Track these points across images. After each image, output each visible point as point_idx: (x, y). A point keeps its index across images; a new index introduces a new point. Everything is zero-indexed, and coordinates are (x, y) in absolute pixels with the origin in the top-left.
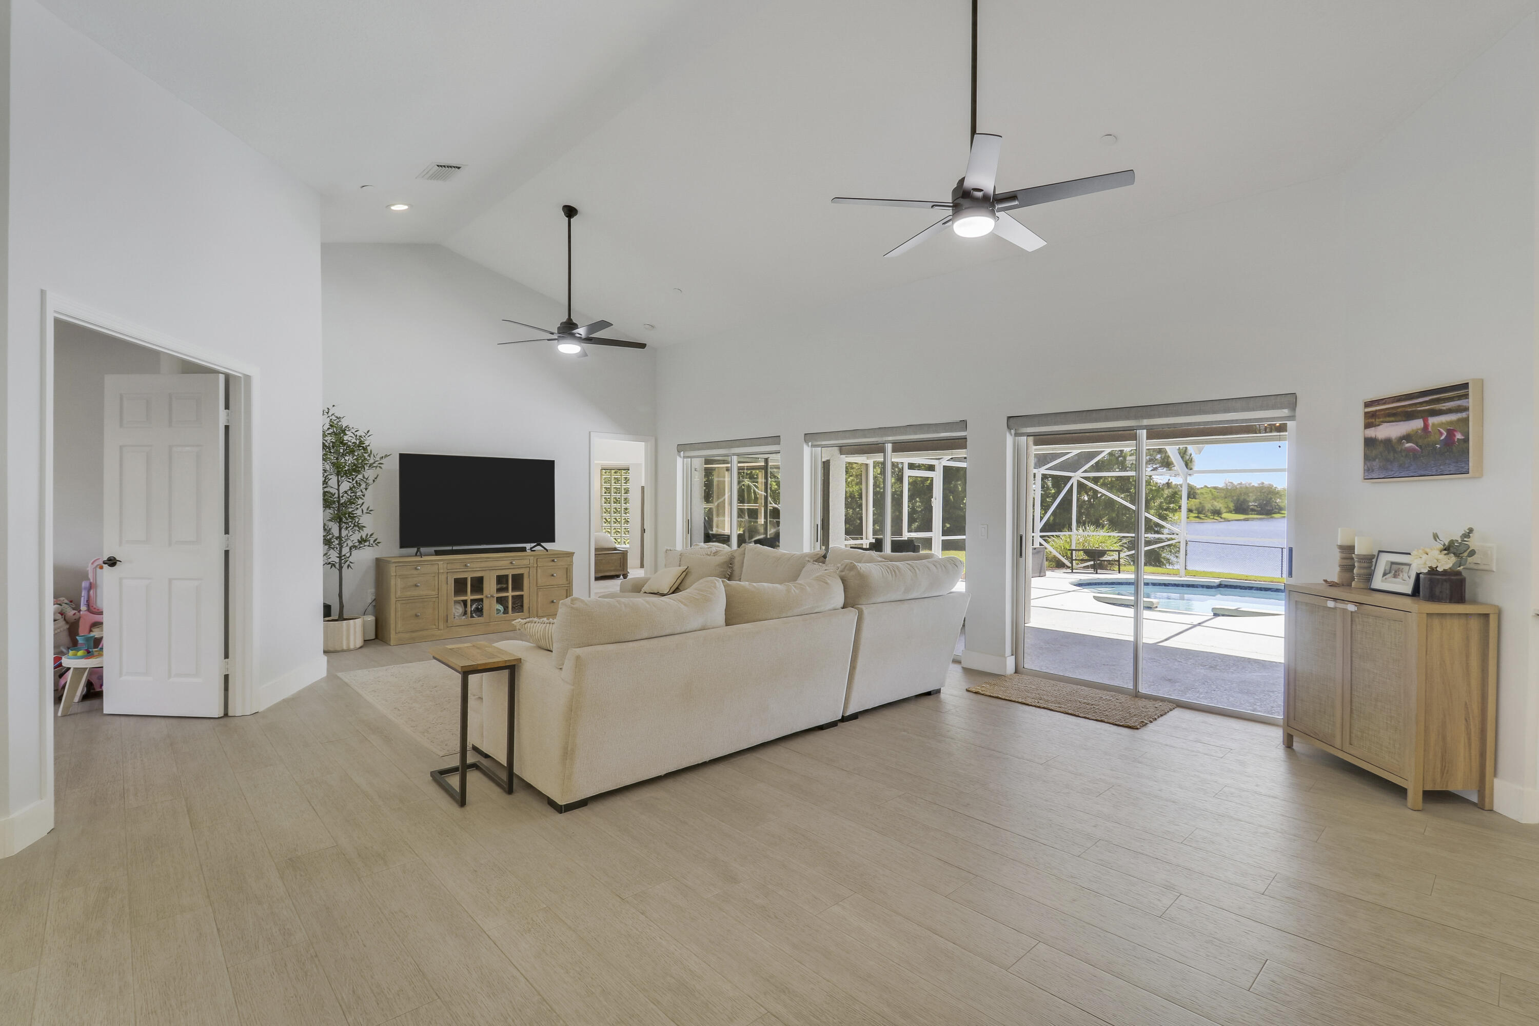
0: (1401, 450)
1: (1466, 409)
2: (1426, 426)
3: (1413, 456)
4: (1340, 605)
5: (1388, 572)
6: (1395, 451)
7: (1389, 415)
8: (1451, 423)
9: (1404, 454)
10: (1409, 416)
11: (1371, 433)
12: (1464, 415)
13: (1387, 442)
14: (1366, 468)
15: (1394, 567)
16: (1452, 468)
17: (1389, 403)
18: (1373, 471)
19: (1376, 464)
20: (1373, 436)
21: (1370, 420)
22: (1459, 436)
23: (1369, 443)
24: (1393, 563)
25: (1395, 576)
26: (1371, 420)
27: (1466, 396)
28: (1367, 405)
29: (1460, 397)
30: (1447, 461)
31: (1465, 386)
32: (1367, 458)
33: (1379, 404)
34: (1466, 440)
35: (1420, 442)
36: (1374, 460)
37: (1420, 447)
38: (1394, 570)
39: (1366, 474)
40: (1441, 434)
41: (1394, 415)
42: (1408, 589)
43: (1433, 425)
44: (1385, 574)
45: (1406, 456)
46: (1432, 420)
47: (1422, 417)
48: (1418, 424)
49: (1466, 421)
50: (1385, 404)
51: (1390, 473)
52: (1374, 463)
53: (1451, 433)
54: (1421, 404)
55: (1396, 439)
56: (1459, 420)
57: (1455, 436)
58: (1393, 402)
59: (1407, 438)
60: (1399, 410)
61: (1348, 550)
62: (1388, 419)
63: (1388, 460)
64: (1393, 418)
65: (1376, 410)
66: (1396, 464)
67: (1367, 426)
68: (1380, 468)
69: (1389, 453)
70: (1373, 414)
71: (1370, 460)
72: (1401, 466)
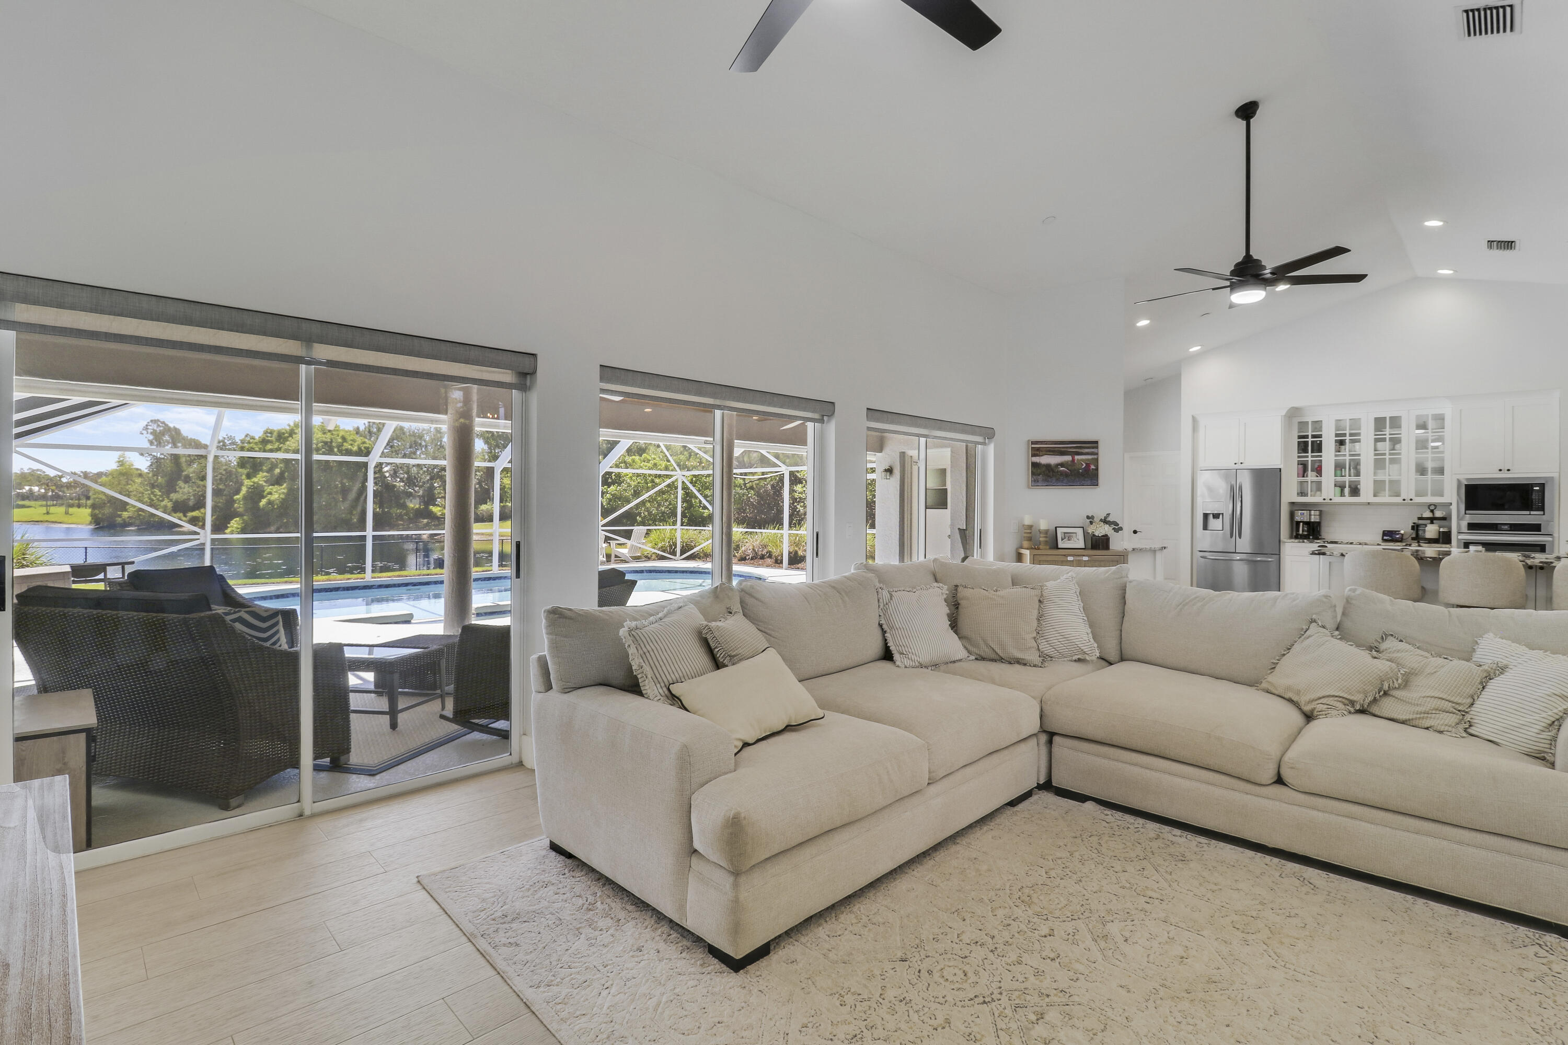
0: (1058, 471)
1: (1097, 454)
2: (1073, 460)
3: (1066, 475)
4: (1079, 558)
5: (1063, 537)
6: (1053, 471)
7: (1050, 451)
8: (1088, 460)
10: (1062, 453)
11: (1036, 460)
12: (1095, 457)
13: (1048, 466)
14: (1033, 479)
15: (1066, 535)
16: (1089, 482)
17: (1049, 444)
18: (1038, 481)
19: (1040, 477)
20: (1038, 461)
22: (1093, 467)
23: (1035, 465)
24: (1065, 533)
25: (1069, 540)
26: (1036, 452)
27: (1097, 447)
28: (1033, 443)
29: (1093, 448)
30: (1086, 479)
31: (1097, 442)
32: (1033, 474)
33: (1042, 444)
34: (1097, 469)
35: (1070, 468)
36: (1039, 475)
37: (1070, 470)
38: (1068, 536)
39: (1033, 483)
40: (1083, 465)
41: (1053, 451)
42: (1081, 544)
43: (1078, 460)
44: (1062, 540)
45: (1061, 474)
46: (1077, 457)
47: (1071, 455)
48: (1069, 458)
49: (1097, 460)
50: (1046, 444)
51: (1050, 484)
52: (1039, 477)
53: (1088, 465)
54: (1071, 447)
55: (1054, 464)
56: (1093, 459)
57: (1090, 467)
58: (1052, 444)
59: (1062, 465)
60: (1056, 449)
61: (1030, 527)
62: (1048, 453)
63: (1049, 476)
64: (1052, 453)
65: (1040, 447)
66: (1054, 479)
67: (1033, 455)
68: (1043, 480)
69: (1049, 472)
70: (1038, 449)
71: (1035, 475)
72: (1058, 480)
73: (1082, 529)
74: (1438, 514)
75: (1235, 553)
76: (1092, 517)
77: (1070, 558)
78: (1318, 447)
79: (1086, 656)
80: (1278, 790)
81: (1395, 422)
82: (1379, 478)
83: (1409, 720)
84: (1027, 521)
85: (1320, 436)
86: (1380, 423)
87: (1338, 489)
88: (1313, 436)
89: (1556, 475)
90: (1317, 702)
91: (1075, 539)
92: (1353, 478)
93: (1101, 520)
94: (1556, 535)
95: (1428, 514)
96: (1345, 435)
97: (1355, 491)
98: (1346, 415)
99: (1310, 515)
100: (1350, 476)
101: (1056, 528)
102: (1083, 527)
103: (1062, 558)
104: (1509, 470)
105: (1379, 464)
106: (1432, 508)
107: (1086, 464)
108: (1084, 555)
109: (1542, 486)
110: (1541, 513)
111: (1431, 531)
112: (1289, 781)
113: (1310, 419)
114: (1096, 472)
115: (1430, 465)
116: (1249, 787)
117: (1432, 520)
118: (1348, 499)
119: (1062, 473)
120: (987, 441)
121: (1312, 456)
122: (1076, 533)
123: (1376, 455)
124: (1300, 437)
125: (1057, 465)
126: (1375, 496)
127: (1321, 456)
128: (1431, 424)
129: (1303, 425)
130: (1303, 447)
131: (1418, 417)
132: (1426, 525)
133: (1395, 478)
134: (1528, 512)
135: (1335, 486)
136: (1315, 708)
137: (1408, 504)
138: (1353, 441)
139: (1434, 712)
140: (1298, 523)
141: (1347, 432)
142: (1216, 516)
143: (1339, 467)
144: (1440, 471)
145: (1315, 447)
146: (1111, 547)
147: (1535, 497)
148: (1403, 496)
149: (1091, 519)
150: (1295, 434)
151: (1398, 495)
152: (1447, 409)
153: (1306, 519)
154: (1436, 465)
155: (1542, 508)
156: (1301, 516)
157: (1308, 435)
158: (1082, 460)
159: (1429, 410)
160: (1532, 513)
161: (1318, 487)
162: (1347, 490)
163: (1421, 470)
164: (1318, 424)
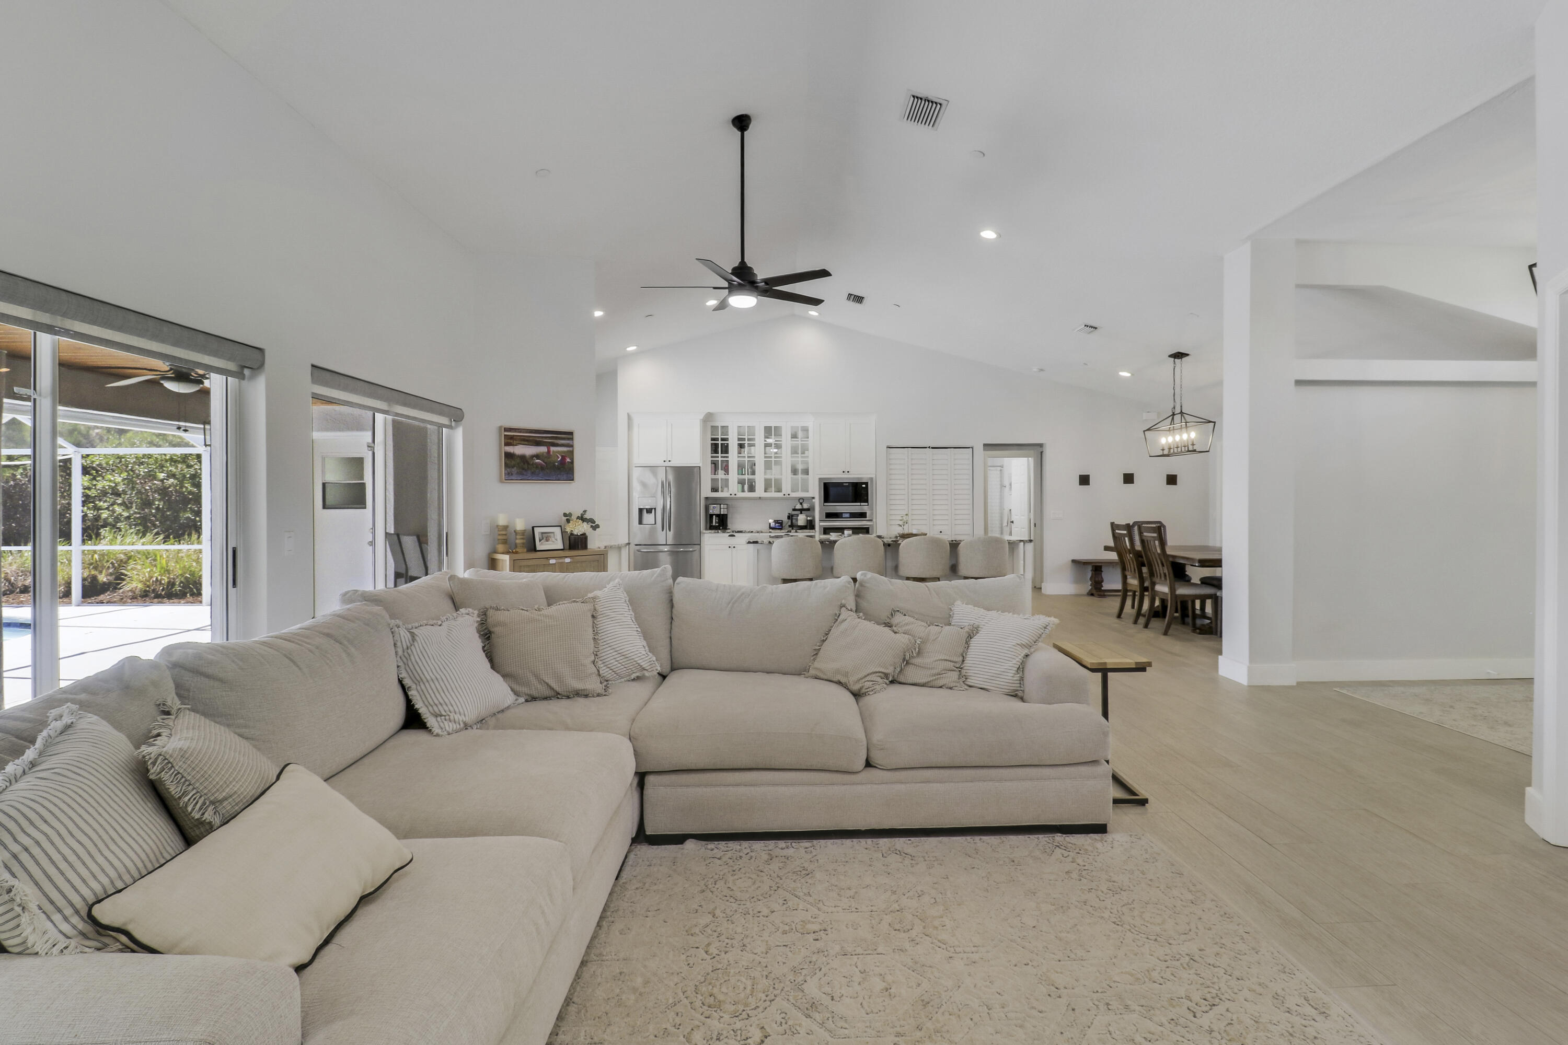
0: (533, 463)
1: (572, 446)
2: (549, 451)
3: (542, 468)
4: (561, 561)
5: (541, 537)
6: (528, 464)
7: (524, 440)
8: (564, 452)
9: (535, 466)
10: (538, 443)
11: (510, 449)
12: (571, 449)
13: (523, 458)
14: (506, 472)
15: (544, 535)
16: (565, 477)
17: (523, 433)
18: (512, 474)
19: (514, 470)
20: (512, 451)
21: (509, 441)
22: (568, 460)
23: (509, 456)
24: (542, 533)
25: (547, 540)
27: (572, 439)
28: (506, 430)
29: (568, 439)
30: (562, 473)
31: (571, 433)
32: (506, 465)
33: (516, 432)
34: (572, 462)
35: (545, 460)
36: (513, 467)
37: (546, 463)
38: (546, 537)
39: (507, 476)
40: (558, 457)
41: (527, 441)
42: (560, 545)
43: (553, 451)
44: (540, 541)
46: (552, 449)
47: (546, 446)
48: (543, 449)
49: (572, 452)
50: (520, 432)
51: (525, 477)
52: (513, 470)
53: (563, 458)
54: (546, 438)
55: (529, 455)
56: (568, 451)
57: (566, 459)
58: (527, 433)
59: (537, 456)
60: (531, 438)
61: (506, 528)
62: (523, 442)
63: (523, 469)
64: (526, 443)
65: (514, 435)
66: (529, 472)
67: (507, 444)
68: (517, 473)
69: (524, 464)
70: (512, 437)
71: (509, 467)
72: (533, 473)
73: (559, 528)
74: (805, 506)
75: (666, 545)
76: (570, 515)
77: (552, 561)
78: (725, 449)
79: (645, 672)
80: (871, 772)
81: (778, 429)
82: (768, 477)
83: (928, 682)
84: (502, 521)
85: (726, 439)
86: (768, 431)
87: (740, 486)
88: (722, 439)
89: (873, 476)
90: (863, 680)
91: (553, 539)
92: (751, 477)
93: (578, 518)
94: (874, 520)
95: (799, 507)
96: (744, 439)
97: (752, 489)
98: (745, 422)
99: (720, 508)
100: (748, 474)
101: (533, 528)
102: (561, 526)
103: (544, 562)
104: (848, 472)
105: (768, 466)
106: (801, 501)
107: (562, 456)
108: (566, 557)
109: (866, 484)
110: (867, 504)
111: (802, 519)
112: (879, 762)
113: (719, 424)
114: (571, 465)
115: (800, 467)
116: (847, 778)
117: (801, 511)
118: (747, 494)
119: (537, 465)
120: (453, 424)
121: (722, 457)
122: (553, 533)
123: (765, 457)
124: (713, 439)
125: (533, 456)
126: (765, 491)
127: (727, 457)
128: (800, 434)
129: (714, 428)
130: (715, 449)
131: (792, 427)
132: (798, 515)
133: (778, 477)
134: (859, 504)
135: (738, 483)
136: (863, 687)
137: (786, 498)
138: (750, 445)
139: (943, 672)
140: (711, 516)
141: (746, 437)
142: (649, 511)
143: (741, 467)
144: (806, 472)
145: (724, 449)
146: (589, 547)
147: (863, 492)
148: (784, 491)
149: (568, 517)
150: (709, 437)
151: (779, 490)
152: (809, 422)
153: (717, 512)
154: (805, 467)
155: (867, 501)
156: (715, 510)
157: (718, 438)
158: (558, 452)
159: (799, 423)
160: (862, 504)
161: (726, 483)
162: (746, 487)
163: (795, 471)
164: (725, 428)
